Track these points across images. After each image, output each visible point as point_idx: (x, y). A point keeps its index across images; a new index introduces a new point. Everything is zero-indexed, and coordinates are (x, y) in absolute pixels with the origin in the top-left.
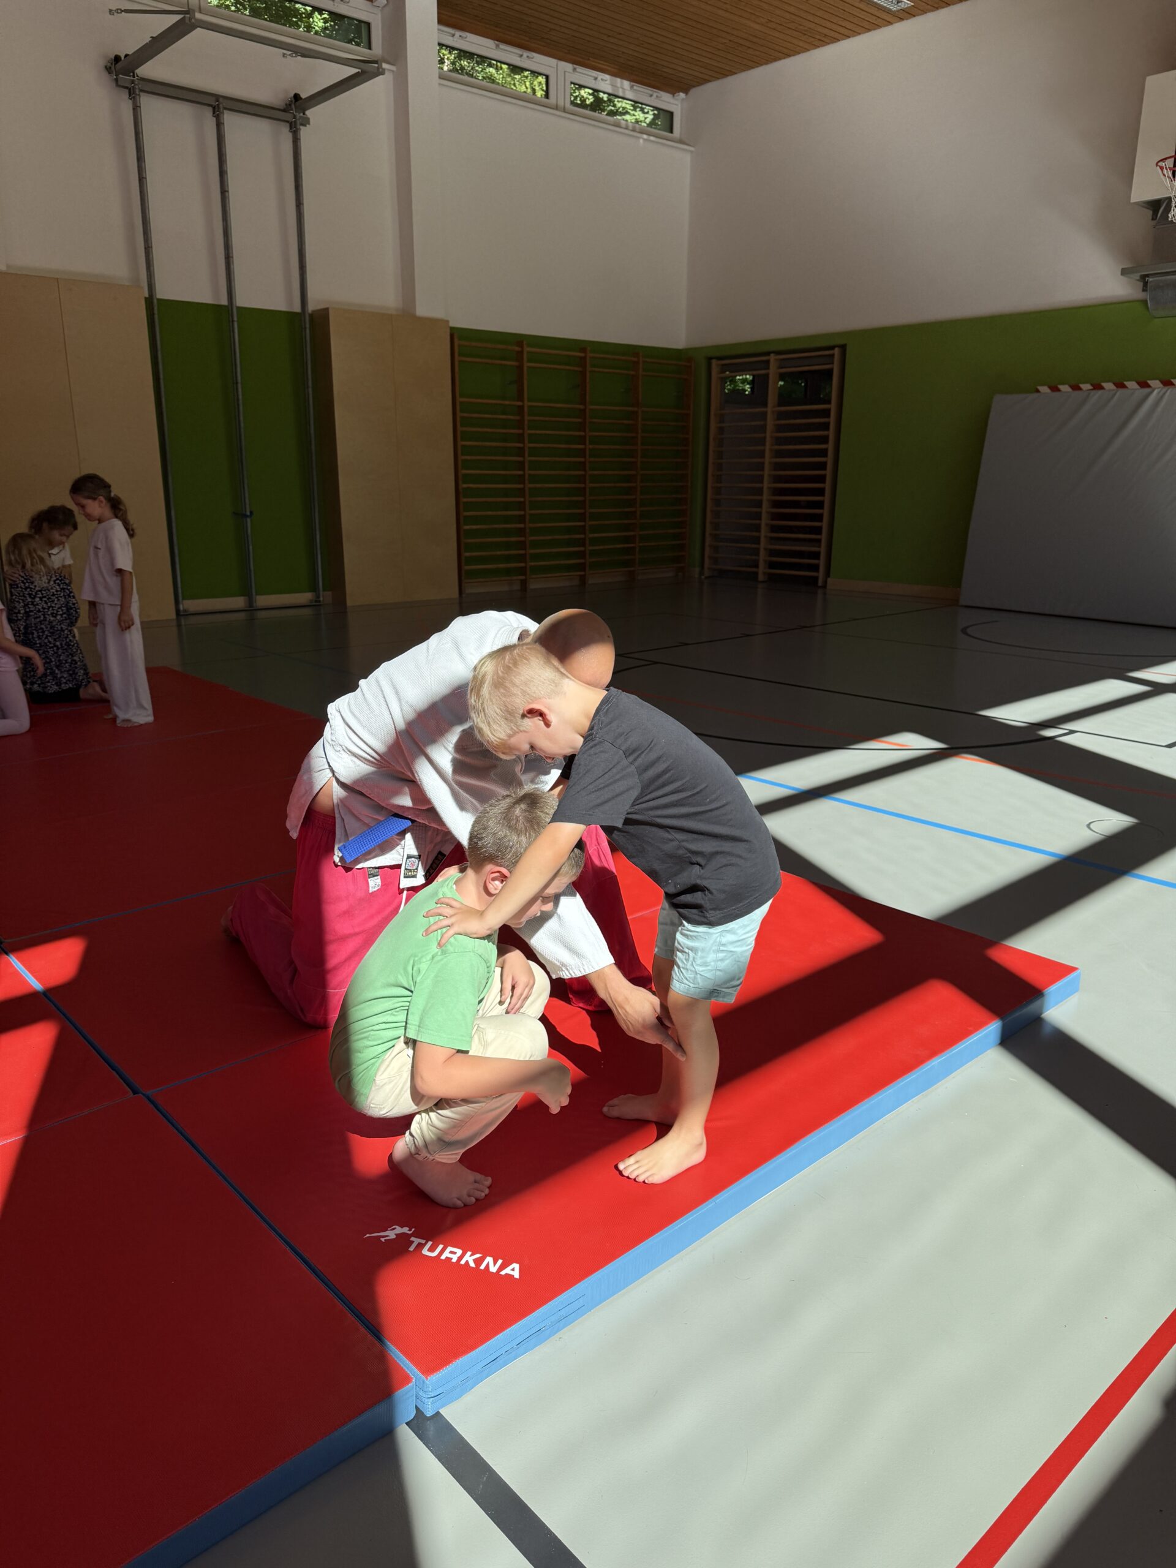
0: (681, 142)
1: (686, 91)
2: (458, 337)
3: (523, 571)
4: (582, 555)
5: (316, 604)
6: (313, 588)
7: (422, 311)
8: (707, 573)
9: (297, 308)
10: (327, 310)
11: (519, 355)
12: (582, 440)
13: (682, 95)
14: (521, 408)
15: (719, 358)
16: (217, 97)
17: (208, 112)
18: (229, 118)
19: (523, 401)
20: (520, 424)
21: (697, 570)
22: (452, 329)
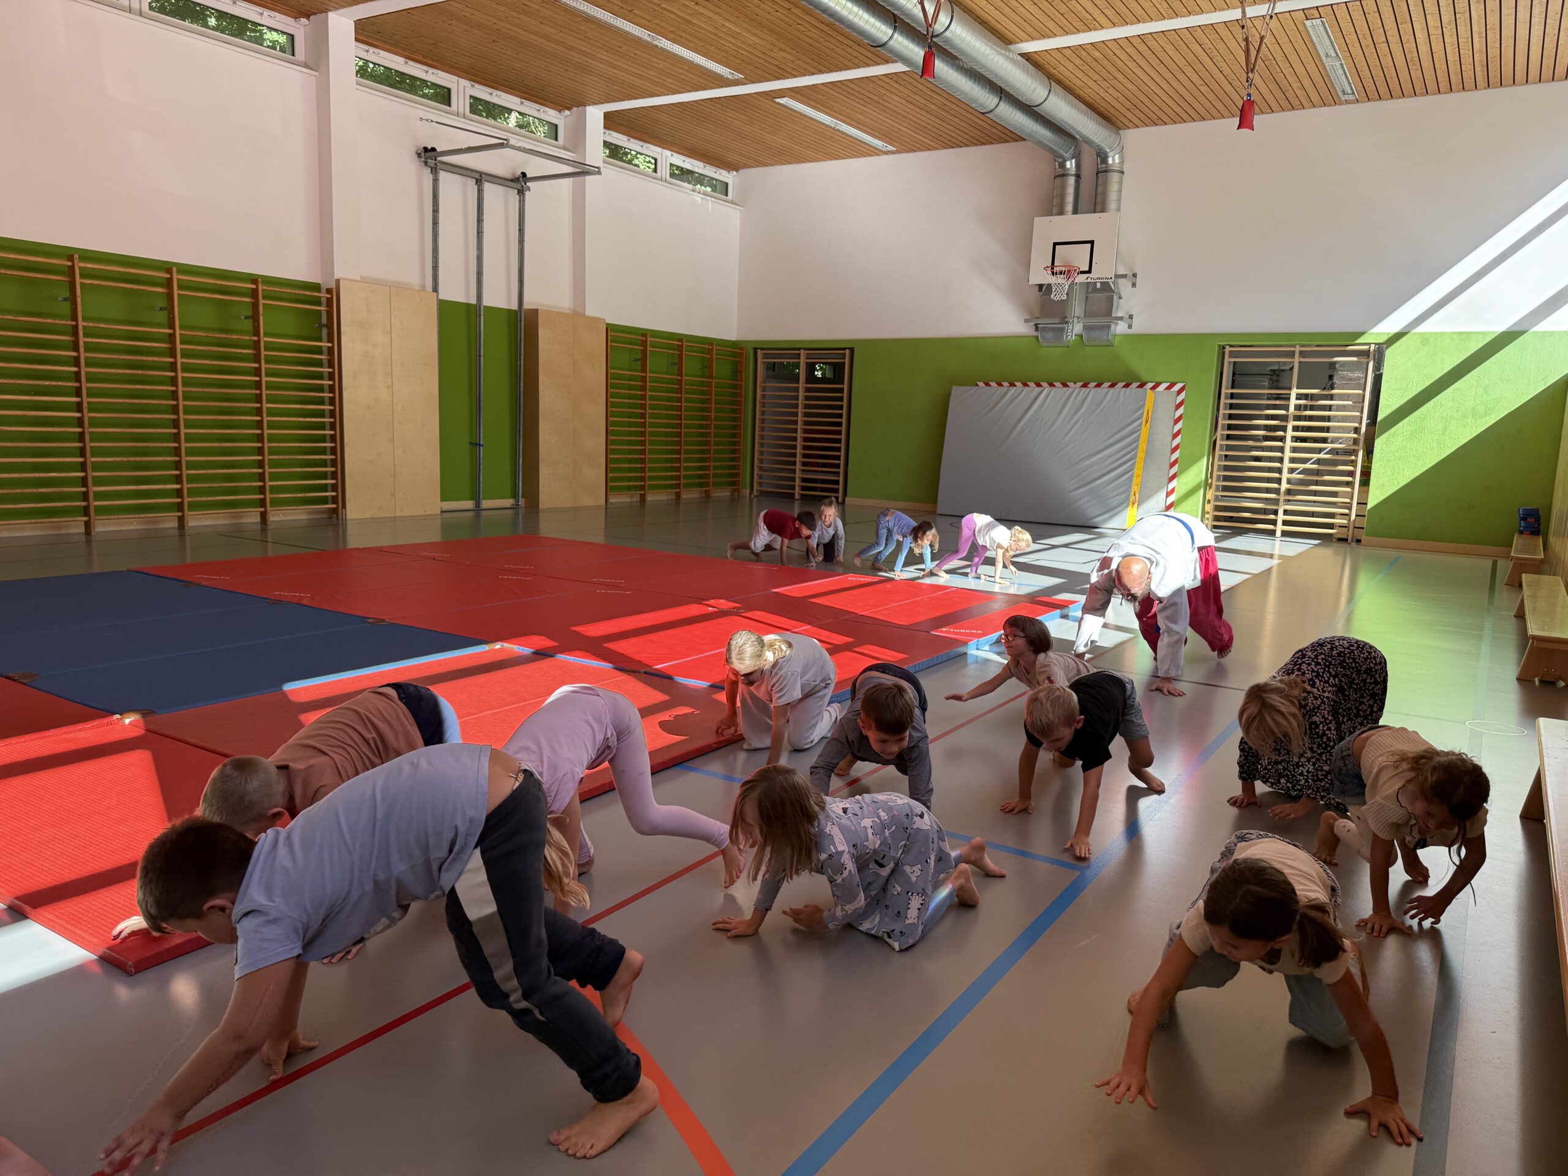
0: (732, 202)
1: (737, 171)
2: (610, 328)
3: (643, 488)
4: (678, 478)
5: (515, 507)
6: (515, 496)
7: (590, 311)
8: (755, 493)
9: (514, 306)
10: (537, 310)
11: (644, 343)
12: (679, 400)
13: (735, 173)
14: (645, 377)
15: (762, 349)
16: (481, 173)
17: (472, 183)
18: (487, 187)
19: (646, 373)
20: (643, 388)
21: (748, 491)
22: (607, 324)
